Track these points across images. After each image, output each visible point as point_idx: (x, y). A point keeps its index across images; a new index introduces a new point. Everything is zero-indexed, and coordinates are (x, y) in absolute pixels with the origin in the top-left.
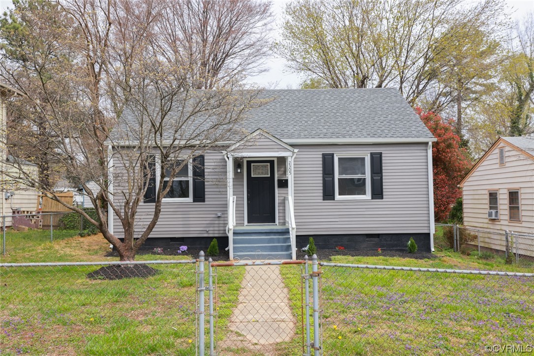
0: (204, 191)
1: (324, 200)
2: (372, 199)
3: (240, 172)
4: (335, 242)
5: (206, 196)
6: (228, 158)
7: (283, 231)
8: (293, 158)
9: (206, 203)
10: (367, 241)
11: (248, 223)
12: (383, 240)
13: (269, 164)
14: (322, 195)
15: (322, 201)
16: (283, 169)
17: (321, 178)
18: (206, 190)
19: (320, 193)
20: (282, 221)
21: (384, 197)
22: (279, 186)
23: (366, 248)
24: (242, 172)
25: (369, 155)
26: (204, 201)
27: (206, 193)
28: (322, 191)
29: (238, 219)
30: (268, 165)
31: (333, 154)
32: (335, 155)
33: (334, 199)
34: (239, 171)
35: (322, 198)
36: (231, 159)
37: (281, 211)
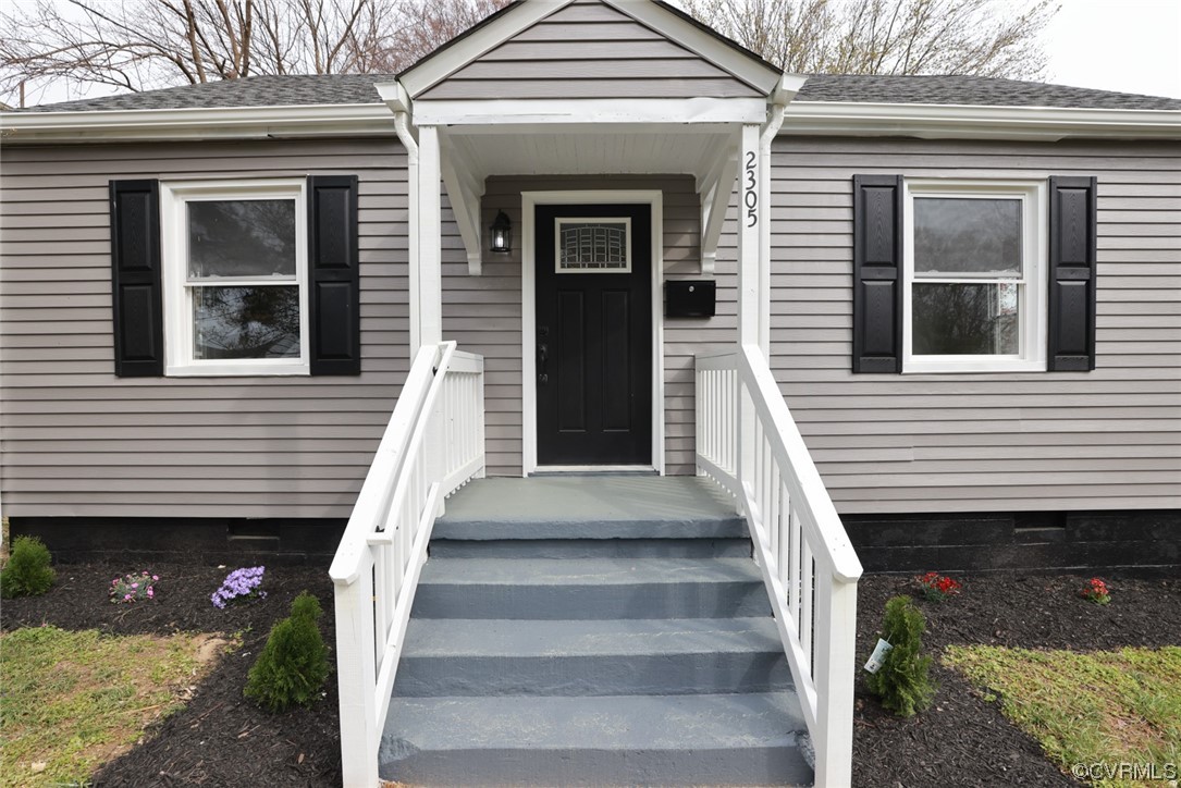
0: (357, 332)
1: (855, 370)
2: (1051, 368)
3: (507, 249)
4: (891, 543)
5: (365, 352)
6: (414, 132)
7: (713, 533)
8: (771, 133)
9: (365, 378)
10: (1021, 537)
11: (541, 461)
12: (1078, 534)
13: (627, 221)
14: (846, 349)
15: (846, 376)
16: (686, 240)
17: (846, 281)
18: (364, 325)
19: (840, 345)
20: (679, 458)
21: (1099, 361)
22: (671, 313)
23: (1013, 566)
24: (513, 249)
25: (1042, 189)
26: (355, 370)
27: (364, 339)
28: (846, 336)
29: (497, 446)
30: (623, 226)
31: (899, 179)
32: (906, 184)
33: (898, 370)
34: (500, 242)
35: (846, 363)
36: (429, 138)
37: (677, 417)
